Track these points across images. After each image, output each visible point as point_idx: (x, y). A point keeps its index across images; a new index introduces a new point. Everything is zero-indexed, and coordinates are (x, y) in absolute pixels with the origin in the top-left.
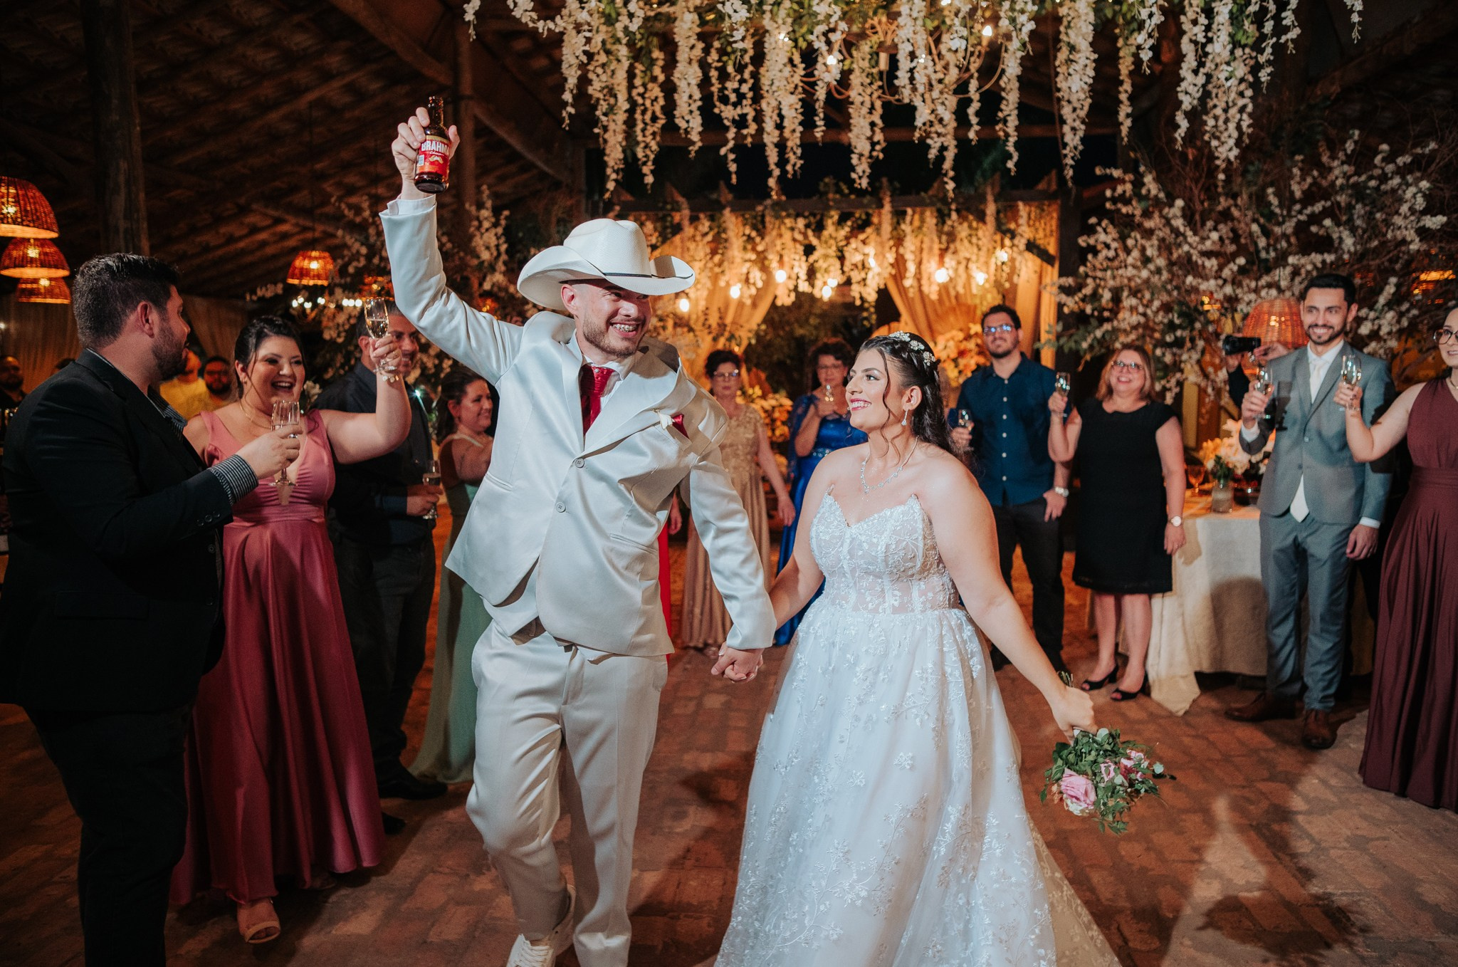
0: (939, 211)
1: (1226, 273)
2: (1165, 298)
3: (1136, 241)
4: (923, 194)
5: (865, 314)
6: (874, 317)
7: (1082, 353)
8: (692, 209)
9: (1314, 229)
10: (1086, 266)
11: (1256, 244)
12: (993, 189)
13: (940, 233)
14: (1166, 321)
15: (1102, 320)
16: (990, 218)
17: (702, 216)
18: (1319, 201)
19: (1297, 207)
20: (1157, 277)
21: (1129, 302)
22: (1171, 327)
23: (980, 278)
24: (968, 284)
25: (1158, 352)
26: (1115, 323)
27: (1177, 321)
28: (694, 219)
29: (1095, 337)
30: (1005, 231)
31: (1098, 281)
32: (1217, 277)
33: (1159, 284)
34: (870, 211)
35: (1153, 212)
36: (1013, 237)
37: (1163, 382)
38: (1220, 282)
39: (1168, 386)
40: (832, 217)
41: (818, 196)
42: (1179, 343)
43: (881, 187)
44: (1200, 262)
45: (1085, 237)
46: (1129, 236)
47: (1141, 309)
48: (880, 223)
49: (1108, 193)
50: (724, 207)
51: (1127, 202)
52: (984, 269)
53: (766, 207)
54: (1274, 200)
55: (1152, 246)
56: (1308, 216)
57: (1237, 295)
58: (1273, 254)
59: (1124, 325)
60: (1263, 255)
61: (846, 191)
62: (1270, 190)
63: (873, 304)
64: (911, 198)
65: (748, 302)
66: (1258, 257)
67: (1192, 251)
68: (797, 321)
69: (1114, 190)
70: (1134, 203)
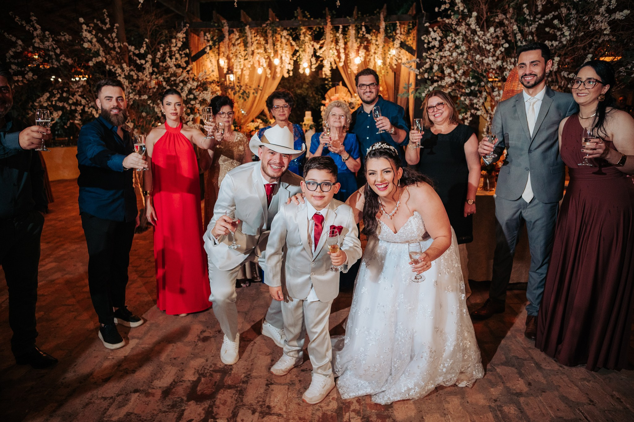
0: (356, 26)
1: (498, 52)
2: (466, 68)
3: (452, 38)
4: (348, 17)
5: (326, 82)
6: (331, 83)
7: (422, 100)
8: (230, 27)
9: (547, 29)
10: (427, 53)
11: (515, 37)
12: (383, 14)
13: (357, 38)
14: (466, 81)
15: (433, 81)
16: (382, 30)
17: (235, 30)
18: (551, 13)
19: (539, 16)
20: (461, 56)
21: (448, 71)
22: (469, 84)
23: (379, 62)
24: (375, 66)
25: (462, 98)
26: (440, 83)
27: (472, 81)
28: (231, 32)
29: (429, 90)
30: (390, 37)
31: (432, 60)
32: (494, 55)
33: (463, 60)
34: (321, 27)
35: (462, 22)
36: (393, 41)
37: (463, 115)
38: (495, 58)
39: (466, 116)
40: (301, 30)
41: (294, 19)
42: (473, 94)
43: (325, 14)
44: (484, 47)
45: (425, 36)
46: (449, 36)
47: (453, 75)
48: (326, 34)
49: (436, 9)
50: (246, 25)
51: (449, 17)
52: (381, 57)
53: (267, 24)
54: (526, 11)
55: (459, 39)
56: (545, 21)
57: (503, 66)
58: (524, 43)
59: (443, 83)
60: (519, 44)
61: (309, 16)
62: (525, 5)
63: (330, 77)
64: (342, 19)
65: (269, 76)
66: (516, 45)
67: (480, 40)
68: (297, 86)
69: (440, 8)
70: (452, 17)
